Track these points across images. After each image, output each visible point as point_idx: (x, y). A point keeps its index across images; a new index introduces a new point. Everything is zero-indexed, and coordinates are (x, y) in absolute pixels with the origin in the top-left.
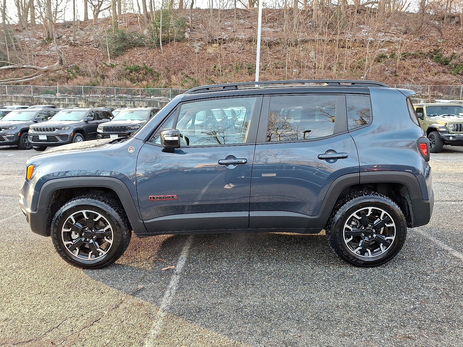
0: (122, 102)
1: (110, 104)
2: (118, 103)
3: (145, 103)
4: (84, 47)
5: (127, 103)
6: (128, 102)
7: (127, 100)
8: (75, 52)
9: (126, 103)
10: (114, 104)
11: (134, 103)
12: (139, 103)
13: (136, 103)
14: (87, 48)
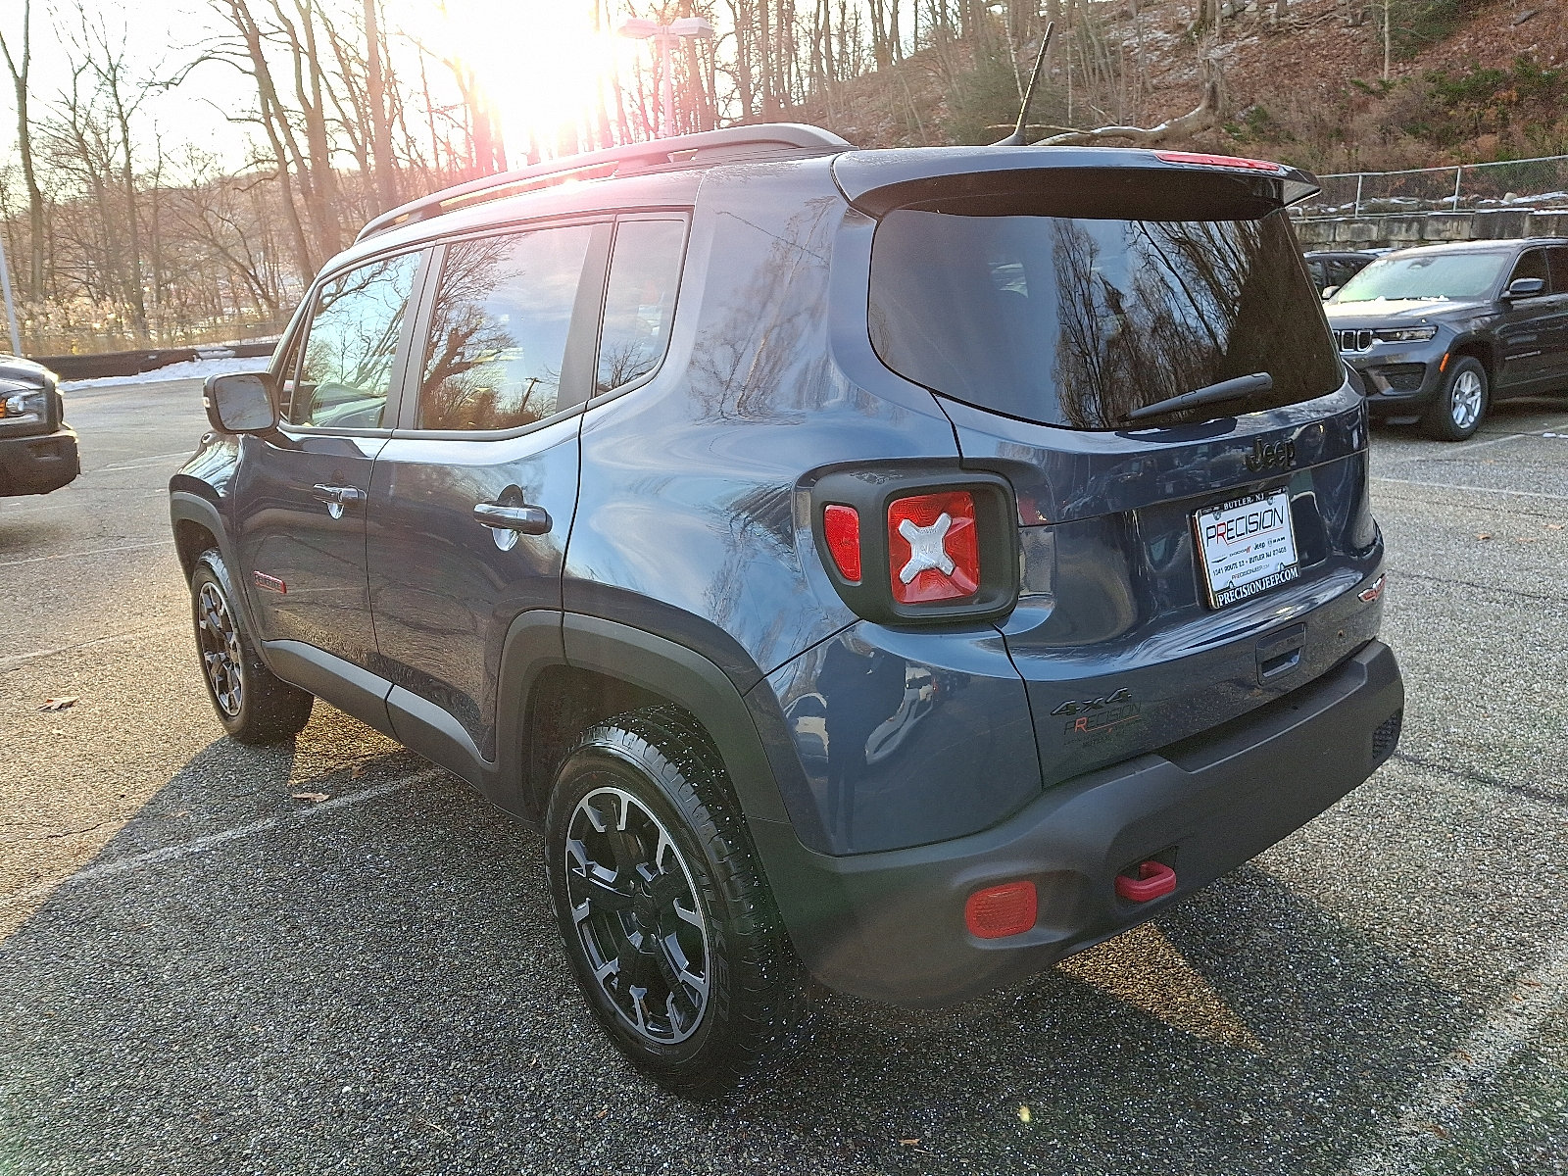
0: (1375, 229)
1: (1331, 239)
2: (1361, 232)
3: (1466, 225)
4: (1312, 32)
5: (1396, 229)
6: (1400, 228)
7: (1395, 220)
8: (1274, 57)
9: (1391, 232)
10: (1344, 238)
11: (1421, 231)
12: (1441, 227)
13: (1429, 228)
14: (1322, 33)
